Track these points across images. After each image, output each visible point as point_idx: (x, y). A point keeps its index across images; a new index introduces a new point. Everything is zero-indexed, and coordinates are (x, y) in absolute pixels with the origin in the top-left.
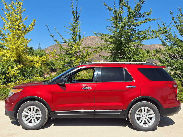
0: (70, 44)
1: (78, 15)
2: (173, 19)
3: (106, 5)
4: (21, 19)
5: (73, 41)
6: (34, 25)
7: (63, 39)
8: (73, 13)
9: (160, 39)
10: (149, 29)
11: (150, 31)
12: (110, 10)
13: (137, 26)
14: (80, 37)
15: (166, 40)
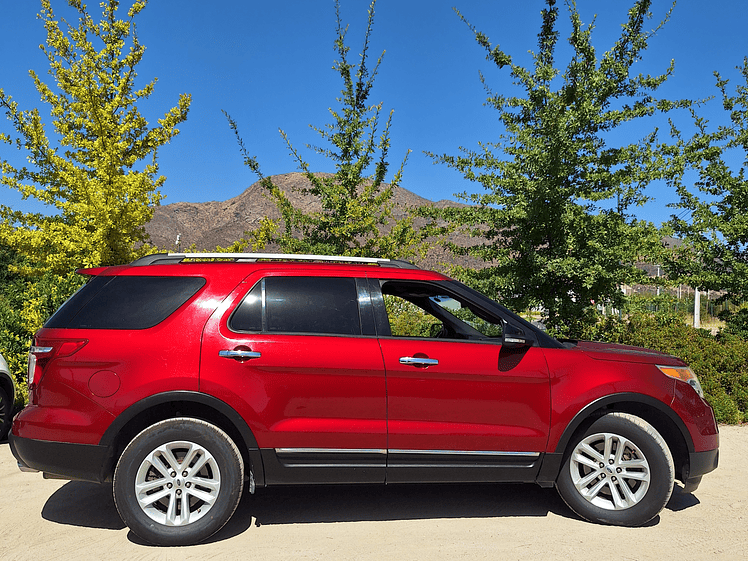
0: (336, 198)
1: (365, 81)
2: (728, 107)
3: (484, 43)
4: (126, 90)
5: (345, 185)
6: (184, 118)
7: (310, 176)
8: (345, 72)
9: (674, 180)
10: (652, 141)
11: (653, 149)
12: (501, 64)
13: (601, 127)
14: (382, 169)
15: (702, 184)
